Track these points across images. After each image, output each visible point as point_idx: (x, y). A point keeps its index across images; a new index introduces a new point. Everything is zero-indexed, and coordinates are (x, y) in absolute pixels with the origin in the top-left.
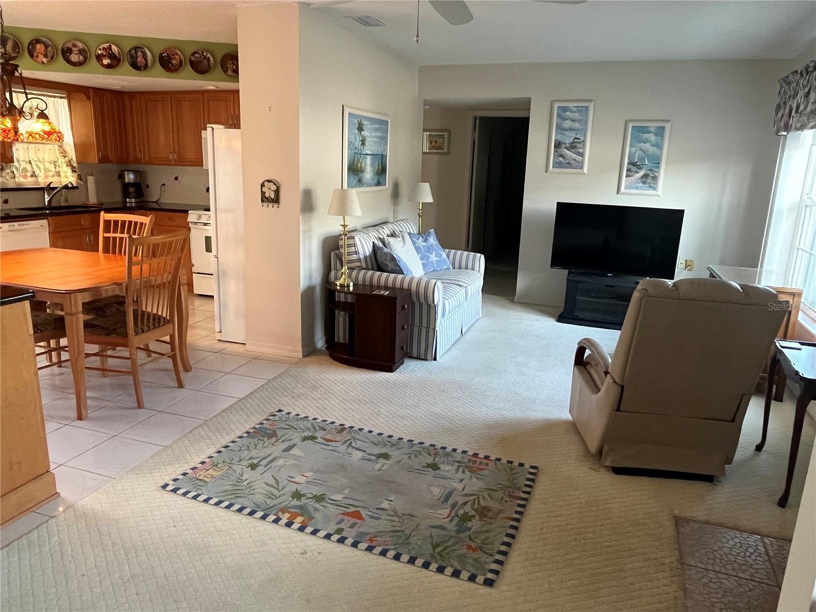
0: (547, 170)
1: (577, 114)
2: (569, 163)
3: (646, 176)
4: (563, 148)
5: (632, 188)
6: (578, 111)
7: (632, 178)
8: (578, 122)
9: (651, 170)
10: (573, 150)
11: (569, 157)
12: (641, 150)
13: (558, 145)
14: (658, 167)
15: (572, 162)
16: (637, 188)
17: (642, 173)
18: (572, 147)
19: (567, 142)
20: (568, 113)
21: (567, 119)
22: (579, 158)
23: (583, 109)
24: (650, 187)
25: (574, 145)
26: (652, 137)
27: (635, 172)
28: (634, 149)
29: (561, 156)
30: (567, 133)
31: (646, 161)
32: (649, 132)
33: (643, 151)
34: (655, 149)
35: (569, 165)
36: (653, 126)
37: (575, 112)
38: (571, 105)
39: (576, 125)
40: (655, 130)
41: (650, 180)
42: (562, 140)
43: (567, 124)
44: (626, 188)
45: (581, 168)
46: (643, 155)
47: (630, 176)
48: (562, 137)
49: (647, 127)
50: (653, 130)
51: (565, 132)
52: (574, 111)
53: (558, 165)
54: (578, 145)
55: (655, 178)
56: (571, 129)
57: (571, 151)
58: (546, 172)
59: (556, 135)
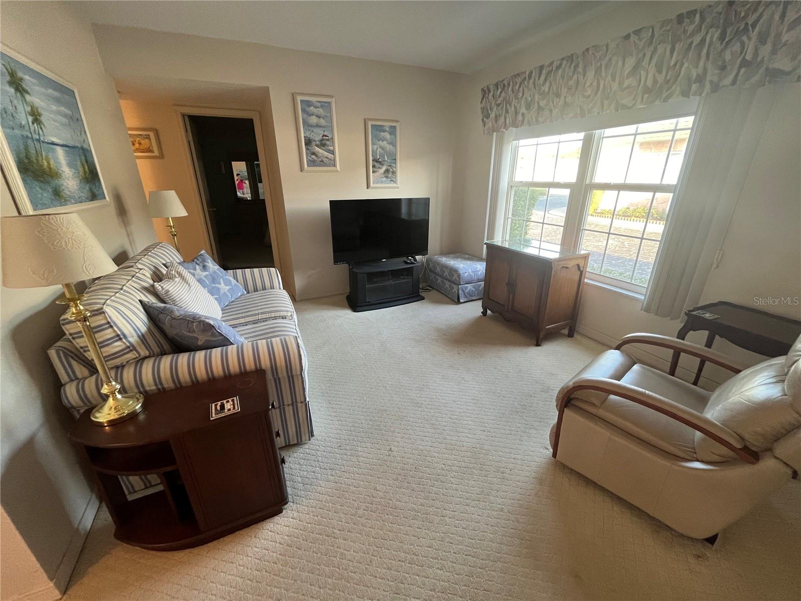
0: (302, 169)
1: (321, 110)
2: (322, 161)
3: (387, 171)
4: (314, 146)
5: (377, 183)
6: (322, 107)
7: (377, 173)
8: (323, 118)
9: (390, 166)
10: (324, 148)
11: (321, 155)
12: (381, 147)
13: (308, 142)
14: (395, 163)
15: (325, 160)
16: (382, 182)
17: (384, 168)
18: (322, 144)
19: (317, 139)
20: (312, 108)
21: (313, 115)
22: (330, 156)
23: (326, 105)
24: (391, 180)
25: (323, 142)
26: (388, 136)
27: (379, 168)
28: (375, 147)
29: (314, 154)
30: (316, 130)
31: (386, 158)
32: (384, 131)
33: (383, 149)
34: (391, 146)
35: (322, 163)
36: (387, 124)
37: (319, 108)
38: (313, 99)
39: (322, 122)
40: (390, 130)
41: (390, 174)
42: (312, 137)
43: (314, 120)
44: (373, 183)
45: (334, 165)
46: (383, 152)
47: (376, 172)
48: (310, 134)
49: (382, 126)
50: (387, 129)
51: (312, 129)
52: (317, 106)
53: (312, 163)
54: (328, 143)
55: (394, 173)
56: (318, 126)
57: (322, 149)
58: (301, 171)
59: (305, 133)
